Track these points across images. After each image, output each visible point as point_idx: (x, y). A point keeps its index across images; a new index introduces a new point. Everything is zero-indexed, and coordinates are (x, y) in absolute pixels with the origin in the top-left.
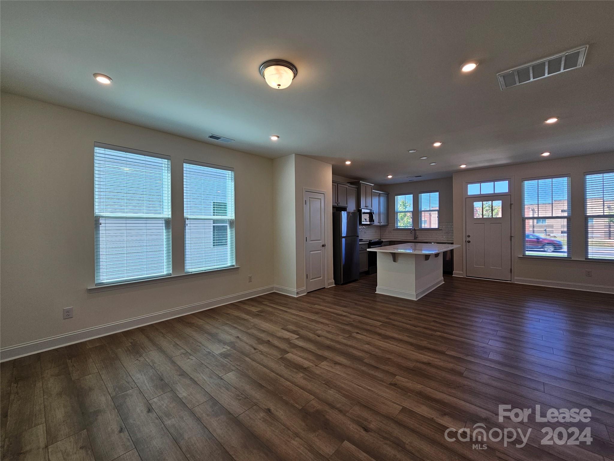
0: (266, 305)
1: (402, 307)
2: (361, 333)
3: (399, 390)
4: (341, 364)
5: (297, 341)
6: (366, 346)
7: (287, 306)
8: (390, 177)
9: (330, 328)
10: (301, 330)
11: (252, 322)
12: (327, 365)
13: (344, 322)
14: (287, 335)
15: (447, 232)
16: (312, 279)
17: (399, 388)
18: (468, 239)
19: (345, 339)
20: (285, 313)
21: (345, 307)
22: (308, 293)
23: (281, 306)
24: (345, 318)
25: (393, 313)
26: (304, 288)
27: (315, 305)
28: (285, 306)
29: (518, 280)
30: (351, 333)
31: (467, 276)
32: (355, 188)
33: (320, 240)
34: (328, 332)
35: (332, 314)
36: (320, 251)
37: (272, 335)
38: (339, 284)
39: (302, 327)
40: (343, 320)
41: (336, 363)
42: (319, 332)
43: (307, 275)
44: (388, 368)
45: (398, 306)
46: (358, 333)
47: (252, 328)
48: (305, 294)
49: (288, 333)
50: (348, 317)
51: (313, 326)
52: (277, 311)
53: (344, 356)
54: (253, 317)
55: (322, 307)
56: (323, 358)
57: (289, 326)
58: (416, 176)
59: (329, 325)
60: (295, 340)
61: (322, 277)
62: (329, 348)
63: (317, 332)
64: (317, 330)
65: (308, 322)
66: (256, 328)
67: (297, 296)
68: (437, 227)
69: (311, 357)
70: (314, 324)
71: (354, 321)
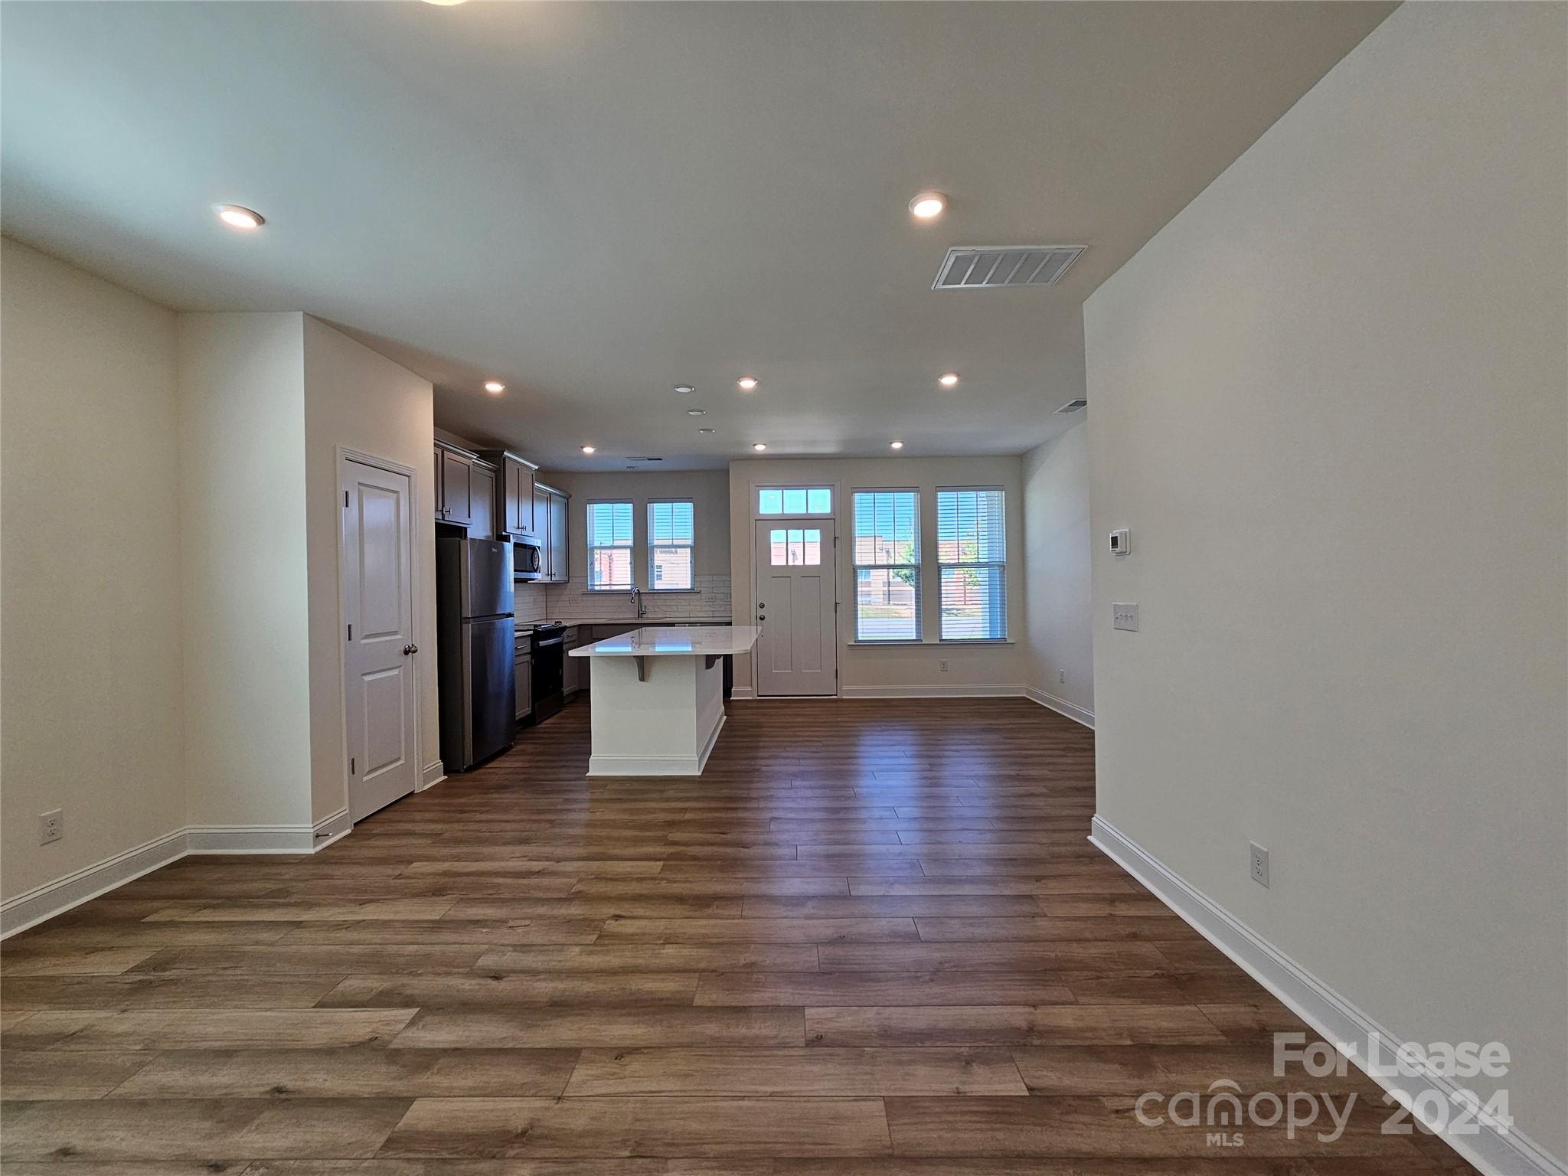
0: (171, 924)
1: (679, 799)
2: (628, 914)
3: (841, 1051)
4: (640, 1048)
5: (421, 1034)
6: (670, 950)
7: (288, 900)
8: (589, 450)
9: (520, 930)
10: (415, 982)
11: (126, 1034)
12: (597, 1077)
13: (549, 895)
14: (359, 1023)
15: (712, 598)
16: (370, 772)
17: (832, 1044)
18: (761, 612)
19: (591, 953)
20: (298, 933)
21: (525, 841)
22: (355, 824)
23: (257, 906)
24: (546, 881)
25: (671, 824)
26: (345, 809)
27: (410, 862)
28: (281, 901)
29: (852, 690)
30: (596, 927)
31: (758, 696)
32: (490, 470)
33: (395, 633)
34: (524, 948)
35: (500, 880)
36: (395, 672)
37: (283, 1052)
38: (458, 772)
39: (412, 966)
40: (548, 889)
41: (621, 1053)
42: (488, 961)
43: (353, 760)
44: (770, 995)
45: (668, 800)
46: (617, 917)
47: (141, 1065)
48: (348, 831)
49: (362, 1015)
50: (554, 873)
51: (446, 944)
52: (253, 936)
53: (629, 1014)
54: (123, 1007)
55: (446, 866)
56: (567, 1056)
57: (348, 983)
58: (650, 456)
59: (507, 922)
60: (409, 1033)
61: (403, 757)
62: (560, 1007)
63: (480, 962)
64: (478, 956)
65: (420, 938)
66: (166, 1053)
67: (319, 848)
68: (689, 587)
69: (517, 1074)
70: (450, 937)
71: (581, 880)
